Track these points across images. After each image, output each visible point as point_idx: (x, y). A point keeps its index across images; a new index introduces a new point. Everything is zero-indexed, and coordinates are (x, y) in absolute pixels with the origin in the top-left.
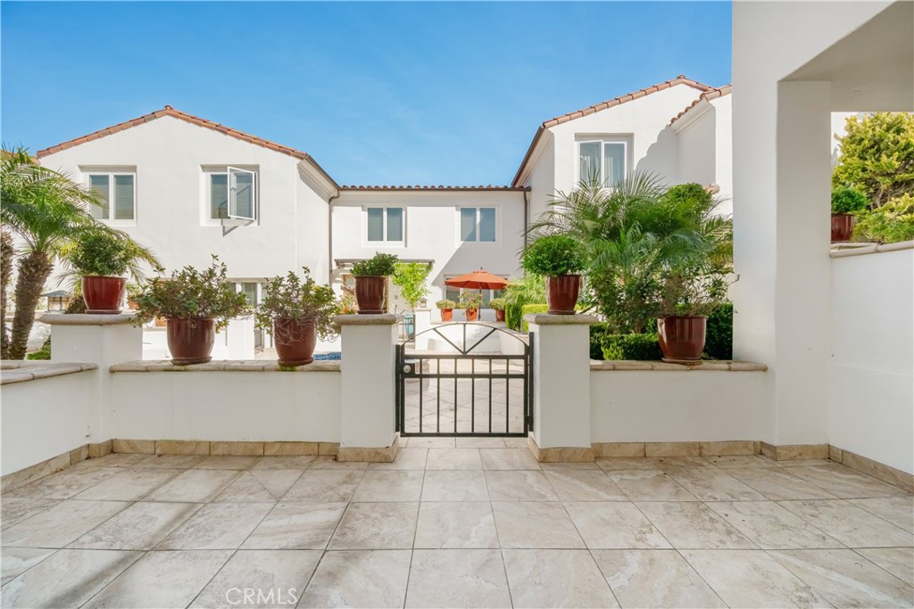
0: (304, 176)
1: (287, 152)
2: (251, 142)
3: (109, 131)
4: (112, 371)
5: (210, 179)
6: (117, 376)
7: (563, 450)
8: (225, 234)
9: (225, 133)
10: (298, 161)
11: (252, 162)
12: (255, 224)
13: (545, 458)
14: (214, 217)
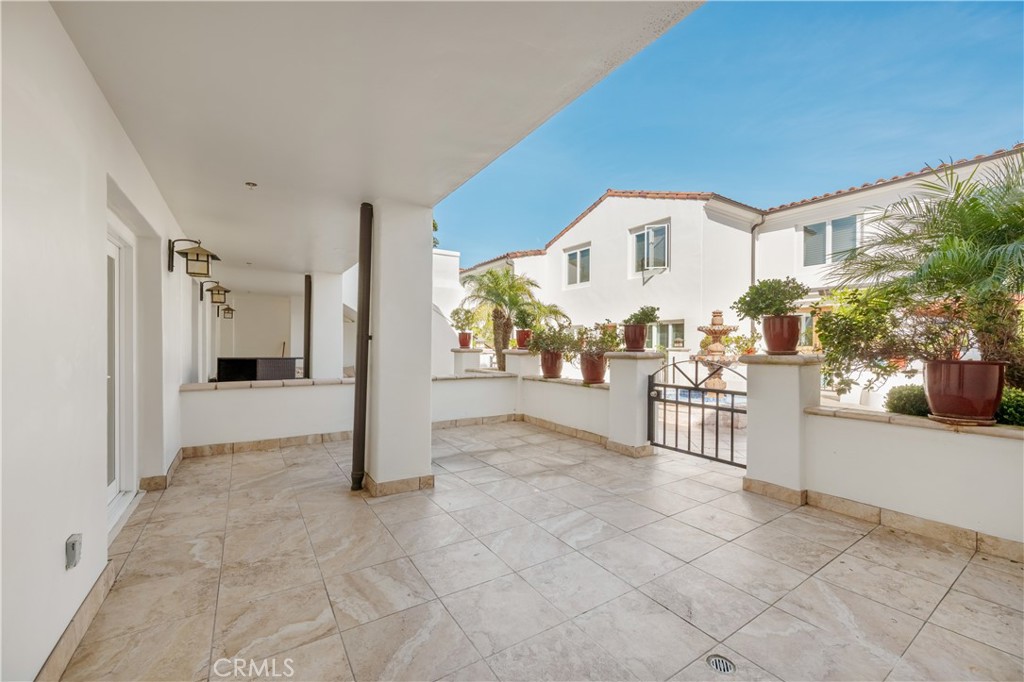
0: (711, 214)
1: (694, 198)
2: (664, 198)
3: (577, 221)
4: (524, 379)
5: (635, 238)
6: (527, 382)
7: (766, 485)
8: (644, 283)
9: (645, 197)
10: (704, 203)
11: (665, 216)
12: (667, 271)
13: (748, 487)
14: (638, 270)
